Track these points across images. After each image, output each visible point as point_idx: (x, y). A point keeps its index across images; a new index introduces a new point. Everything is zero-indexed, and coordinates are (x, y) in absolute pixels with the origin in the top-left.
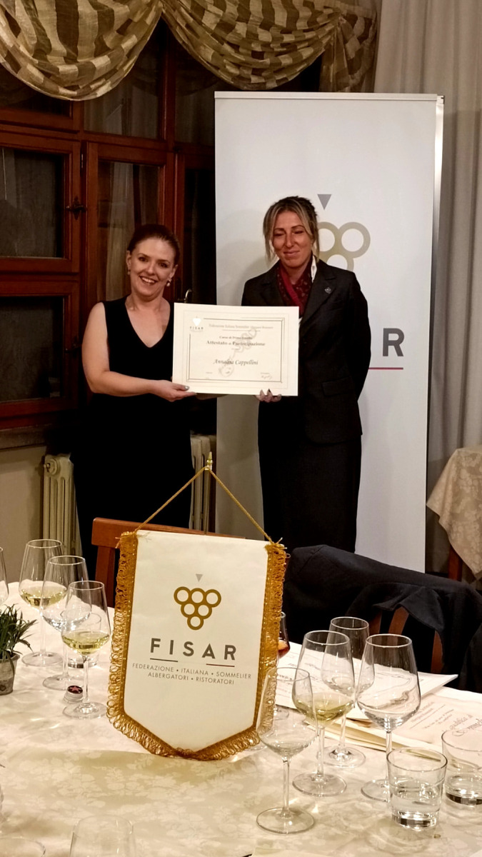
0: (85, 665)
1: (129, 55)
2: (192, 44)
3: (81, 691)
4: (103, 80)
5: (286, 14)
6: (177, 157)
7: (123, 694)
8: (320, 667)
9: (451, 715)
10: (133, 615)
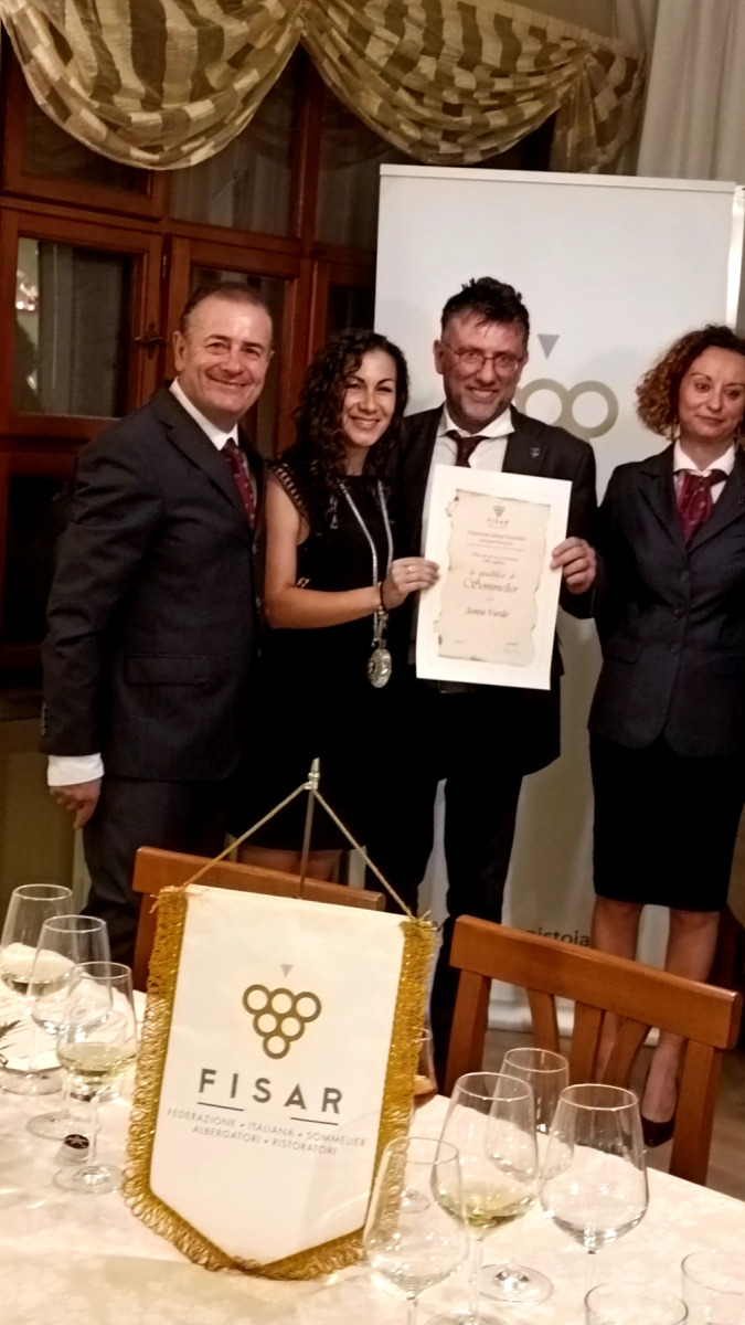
0: (95, 1098)
1: (246, 100)
2: (348, 88)
3: (87, 1144)
4: (203, 139)
5: (501, 47)
6: (316, 266)
7: (149, 1160)
10: (173, 1029)
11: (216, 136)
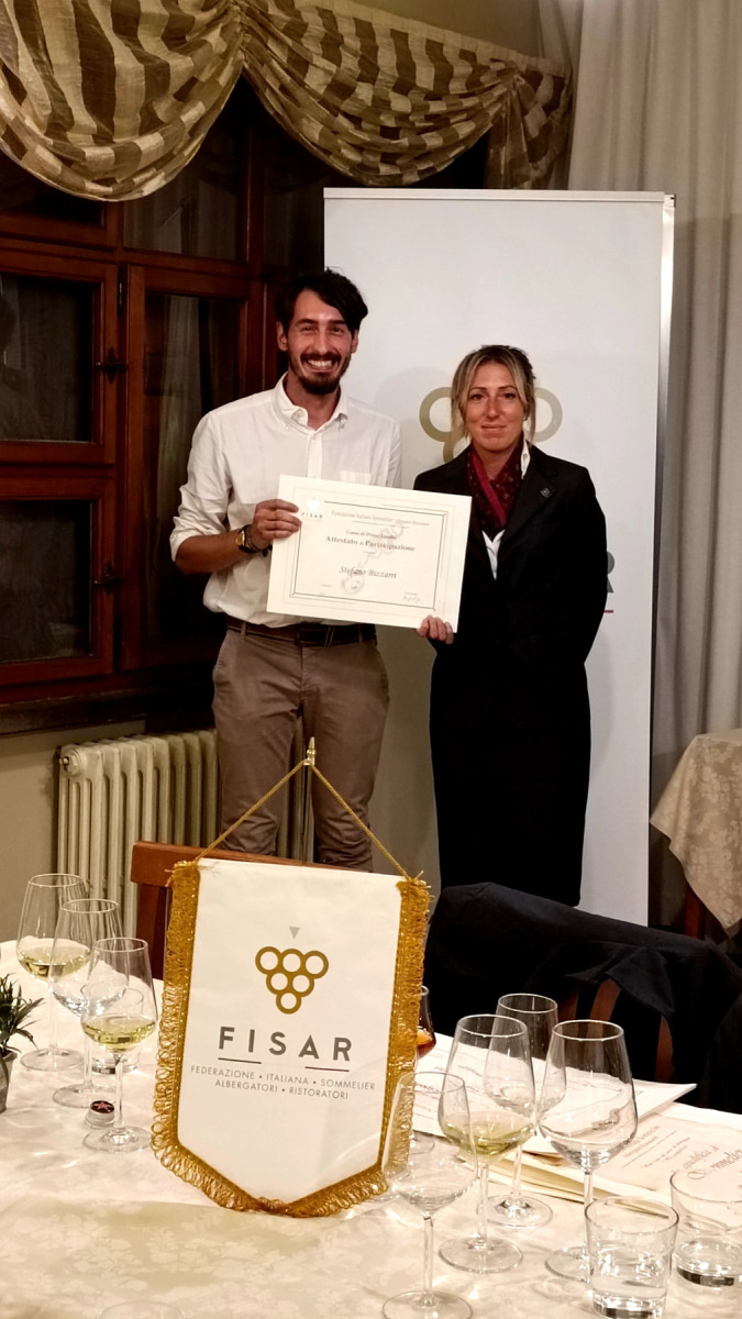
0: (118, 1068)
1: (193, 132)
2: (288, 115)
3: (112, 1109)
4: (154, 170)
5: (433, 70)
6: (265, 288)
7: (176, 1113)
8: (481, 1071)
9: (686, 1147)
10: (191, 991)
11: (166, 166)
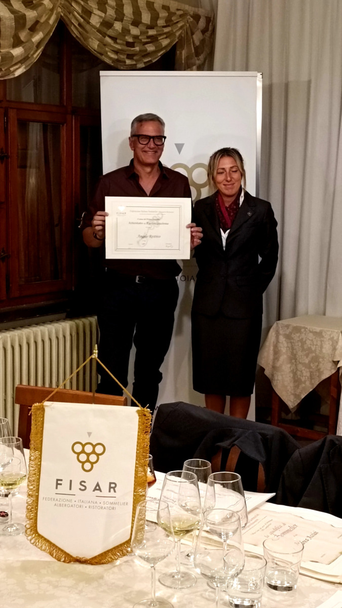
0: (10, 496)
1: (38, 46)
2: (83, 37)
3: (7, 515)
4: (20, 64)
5: (150, 15)
6: (74, 118)
7: (36, 520)
8: (177, 491)
9: (271, 524)
10: (42, 463)
11: (25, 63)
